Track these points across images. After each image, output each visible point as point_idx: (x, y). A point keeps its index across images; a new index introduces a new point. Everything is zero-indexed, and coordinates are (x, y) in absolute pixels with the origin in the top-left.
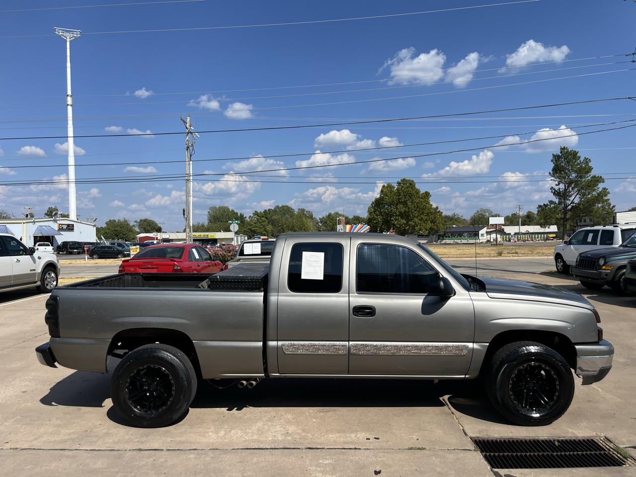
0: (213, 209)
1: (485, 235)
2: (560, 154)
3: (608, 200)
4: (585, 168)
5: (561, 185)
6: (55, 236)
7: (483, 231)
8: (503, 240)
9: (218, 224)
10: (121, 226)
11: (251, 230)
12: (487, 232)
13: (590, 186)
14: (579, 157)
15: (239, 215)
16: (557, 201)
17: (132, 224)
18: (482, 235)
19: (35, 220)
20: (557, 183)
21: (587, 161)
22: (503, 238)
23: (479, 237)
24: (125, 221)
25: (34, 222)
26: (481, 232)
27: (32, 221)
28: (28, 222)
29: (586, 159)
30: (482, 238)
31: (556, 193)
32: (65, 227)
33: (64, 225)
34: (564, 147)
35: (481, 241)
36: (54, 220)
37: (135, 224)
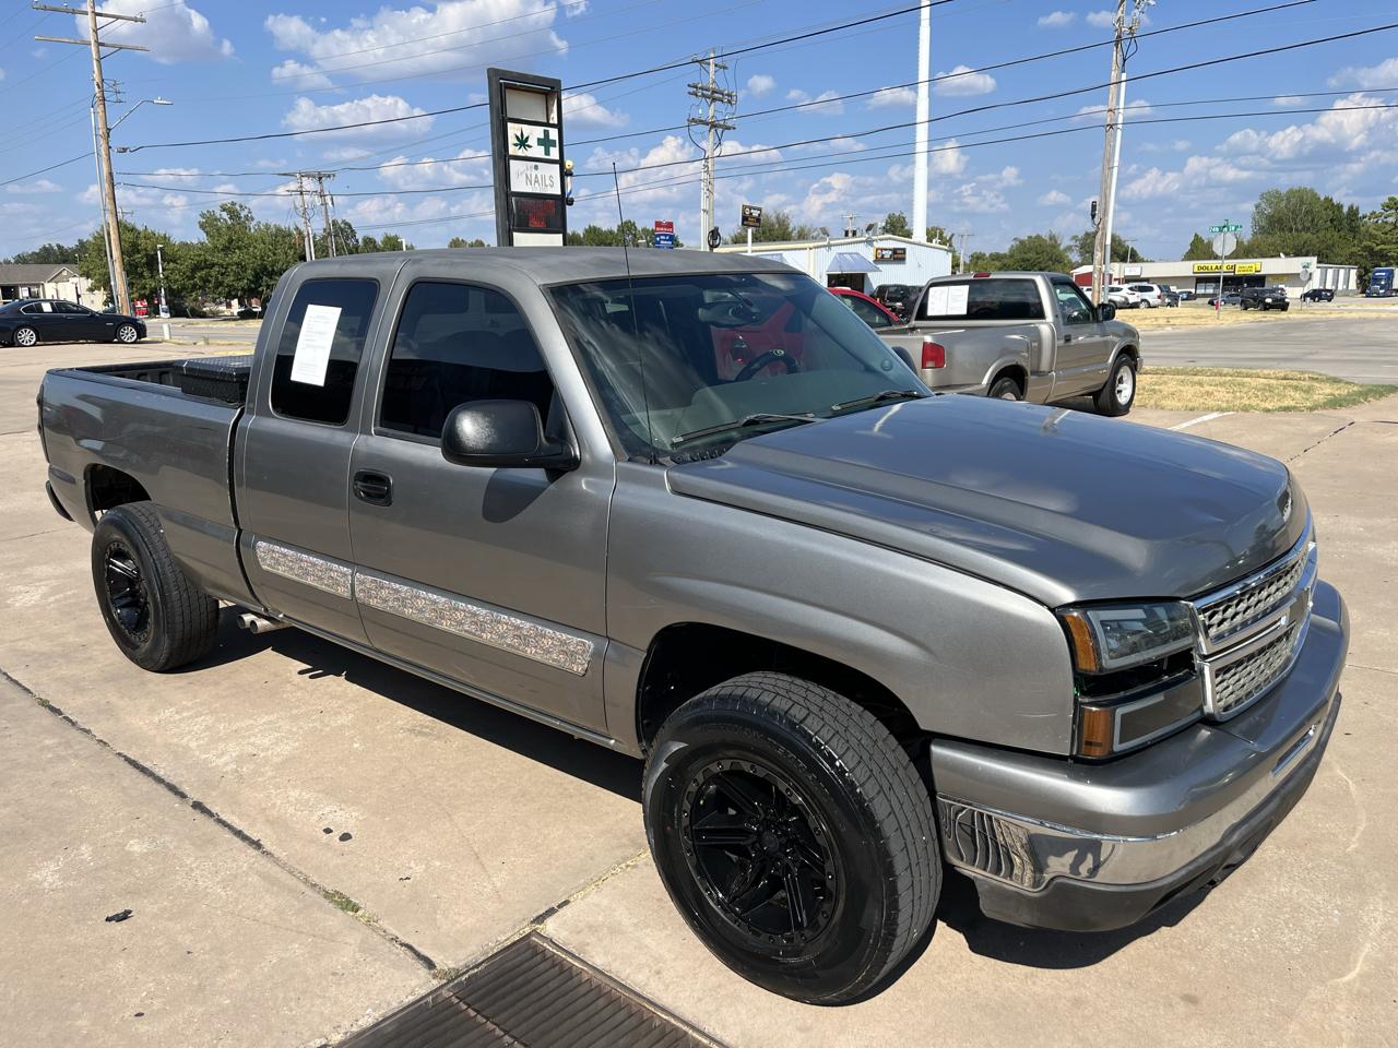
0: (1272, 197)
6: (870, 275)
9: (1276, 238)
10: (1039, 250)
11: (1370, 250)
15: (1345, 210)
17: (1065, 243)
19: (832, 242)
24: (1052, 238)
25: (829, 246)
27: (826, 243)
28: (817, 247)
32: (888, 254)
33: (886, 250)
36: (866, 241)
37: (1072, 243)
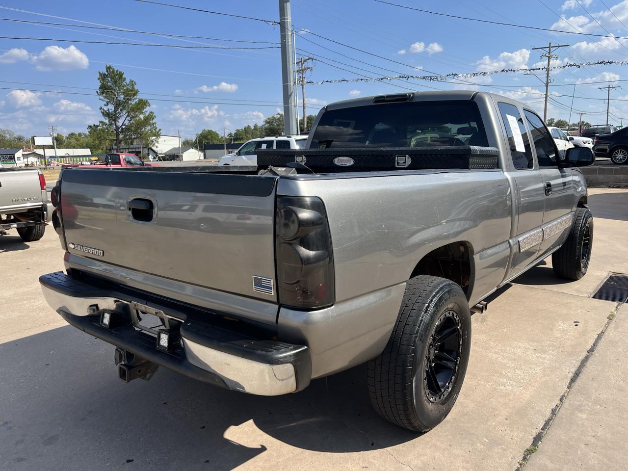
1: (22, 158)
2: (106, 73)
3: (155, 123)
4: (131, 91)
5: (110, 105)
7: (19, 154)
8: (42, 164)
12: (23, 155)
13: (139, 109)
14: (125, 79)
16: (107, 121)
18: (19, 158)
20: (105, 103)
21: (132, 83)
22: (41, 162)
23: (15, 161)
26: (17, 155)
29: (131, 81)
30: (20, 162)
31: (106, 114)
34: (110, 66)
35: (19, 165)
